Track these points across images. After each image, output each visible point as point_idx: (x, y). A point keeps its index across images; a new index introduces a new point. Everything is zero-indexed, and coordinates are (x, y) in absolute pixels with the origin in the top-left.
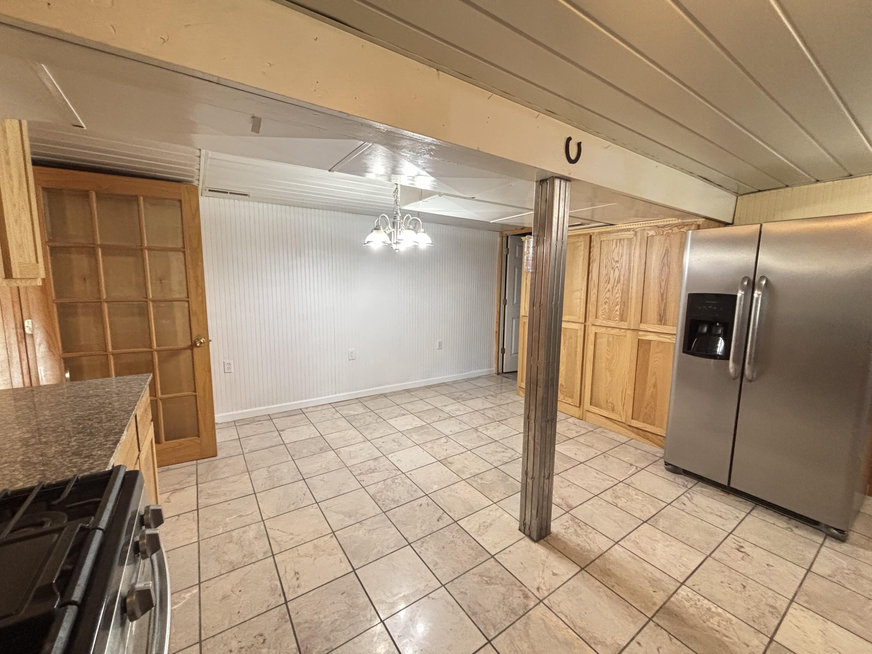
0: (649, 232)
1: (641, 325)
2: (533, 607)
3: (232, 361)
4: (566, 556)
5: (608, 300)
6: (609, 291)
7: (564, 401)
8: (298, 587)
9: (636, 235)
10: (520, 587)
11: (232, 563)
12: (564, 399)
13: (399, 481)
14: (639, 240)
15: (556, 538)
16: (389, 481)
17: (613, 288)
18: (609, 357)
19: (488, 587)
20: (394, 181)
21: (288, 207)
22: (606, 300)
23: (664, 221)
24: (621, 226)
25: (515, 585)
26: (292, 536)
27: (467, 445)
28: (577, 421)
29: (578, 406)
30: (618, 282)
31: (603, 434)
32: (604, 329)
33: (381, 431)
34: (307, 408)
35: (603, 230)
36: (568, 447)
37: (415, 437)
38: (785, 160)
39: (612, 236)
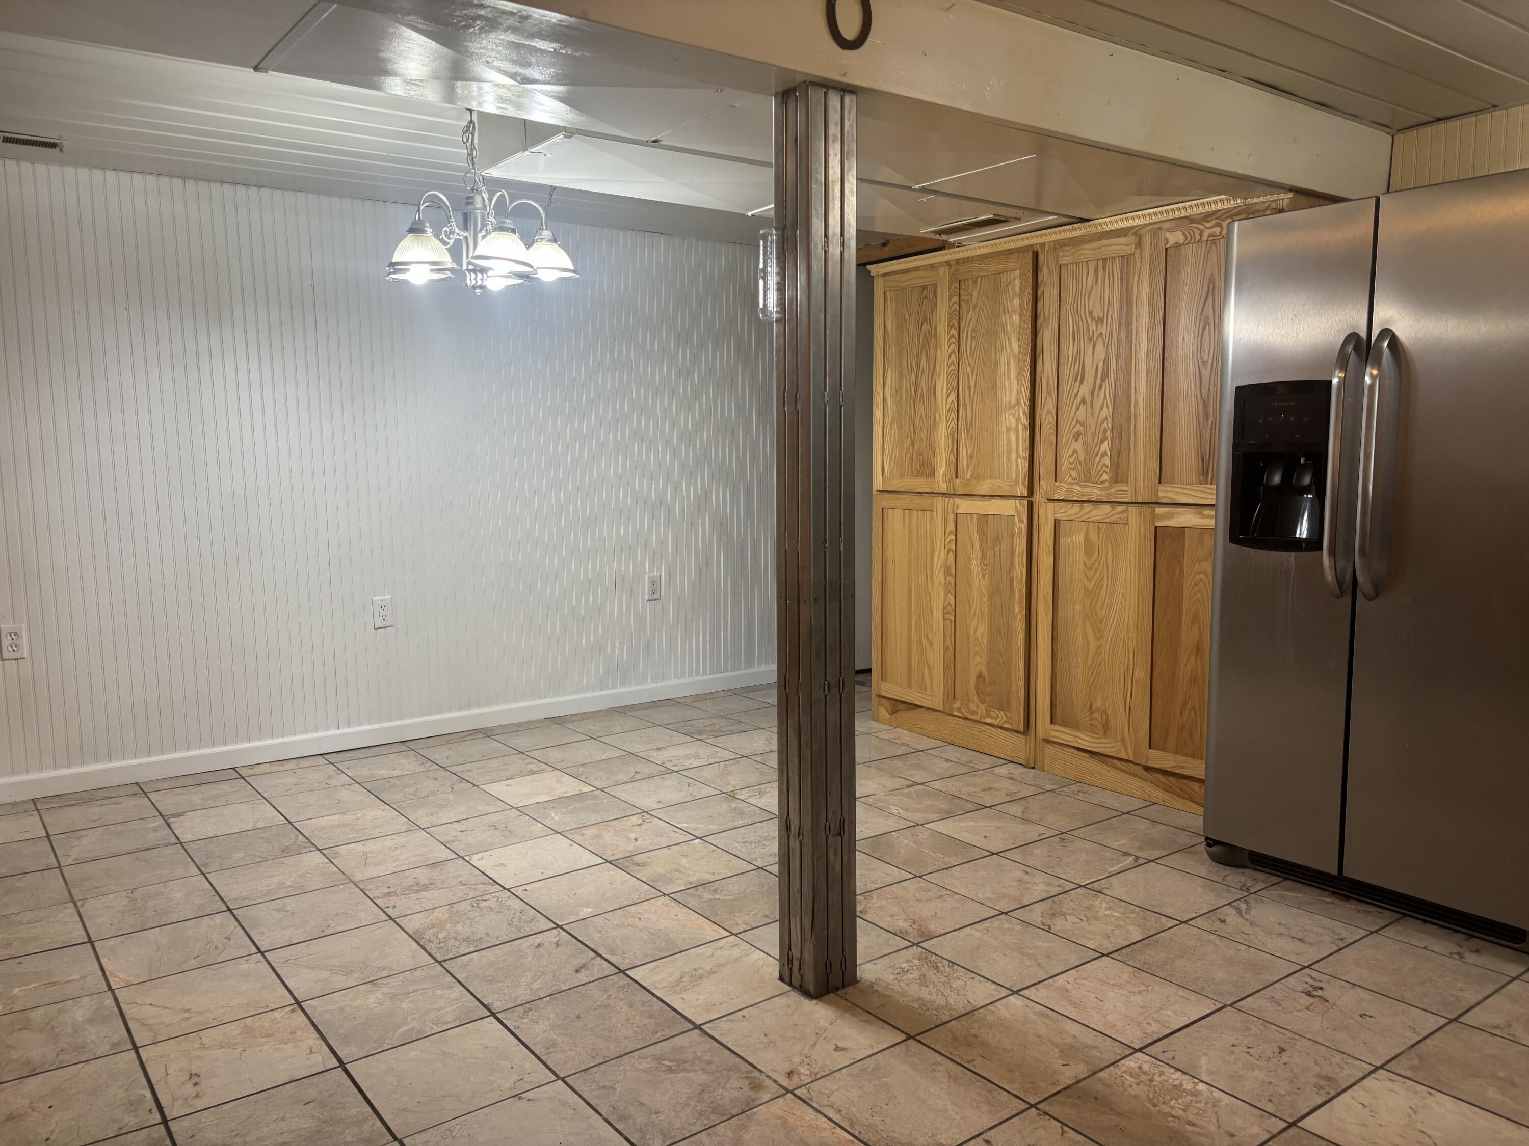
0: (1168, 235)
1: (1161, 488)
2: (767, 1102)
3: (24, 626)
4: (879, 1019)
5: (1082, 429)
6: (1083, 402)
7: (988, 720)
8: (197, 1096)
9: (1139, 245)
10: (748, 1072)
11: (30, 1063)
12: (988, 715)
13: (492, 903)
14: (1147, 260)
15: (871, 989)
16: (464, 906)
17: (1093, 391)
18: (1091, 586)
19: (671, 1076)
20: (461, 105)
21: (177, 182)
22: (1079, 428)
23: (1203, 204)
24: (1107, 223)
25: (738, 1070)
26: (186, 1015)
27: (695, 829)
28: (1018, 771)
29: (1021, 728)
30: (1105, 376)
31: (1081, 796)
32: (1076, 508)
33: (462, 809)
34: (251, 766)
35: (1063, 236)
36: (971, 823)
37: (555, 818)
38: (1439, 47)
39: (1087, 251)
